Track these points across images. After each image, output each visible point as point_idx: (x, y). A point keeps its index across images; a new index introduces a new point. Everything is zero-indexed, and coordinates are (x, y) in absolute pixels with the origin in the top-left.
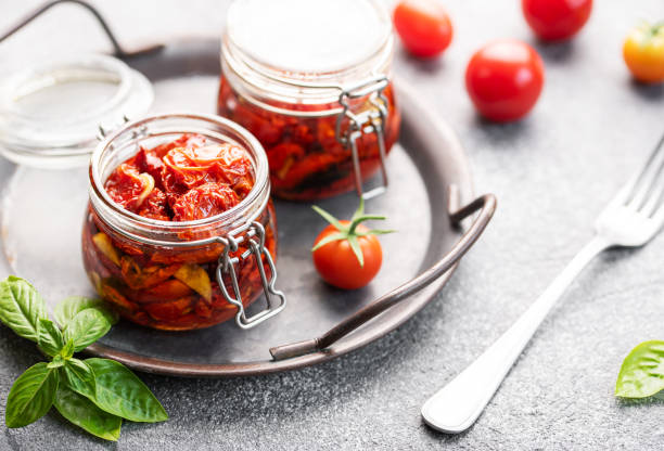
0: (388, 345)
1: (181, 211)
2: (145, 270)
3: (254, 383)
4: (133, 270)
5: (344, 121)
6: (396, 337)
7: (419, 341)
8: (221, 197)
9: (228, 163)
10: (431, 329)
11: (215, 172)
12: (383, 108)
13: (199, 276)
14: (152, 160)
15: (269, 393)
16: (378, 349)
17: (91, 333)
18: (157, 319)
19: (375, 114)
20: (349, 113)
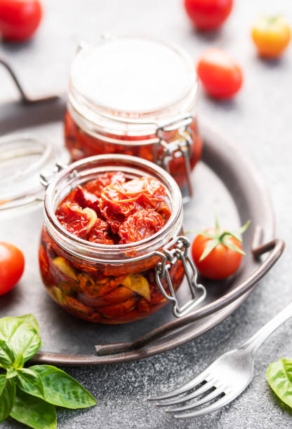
0: (228, 329)
1: (125, 235)
2: (98, 282)
3: (134, 371)
4: (89, 283)
5: (159, 148)
6: (233, 322)
7: (250, 323)
8: (151, 220)
9: (152, 193)
10: (257, 312)
11: (143, 201)
12: (189, 138)
13: (140, 281)
14: (89, 196)
15: (147, 378)
16: (221, 333)
17: (31, 347)
18: (109, 317)
19: (183, 144)
20: (163, 143)
